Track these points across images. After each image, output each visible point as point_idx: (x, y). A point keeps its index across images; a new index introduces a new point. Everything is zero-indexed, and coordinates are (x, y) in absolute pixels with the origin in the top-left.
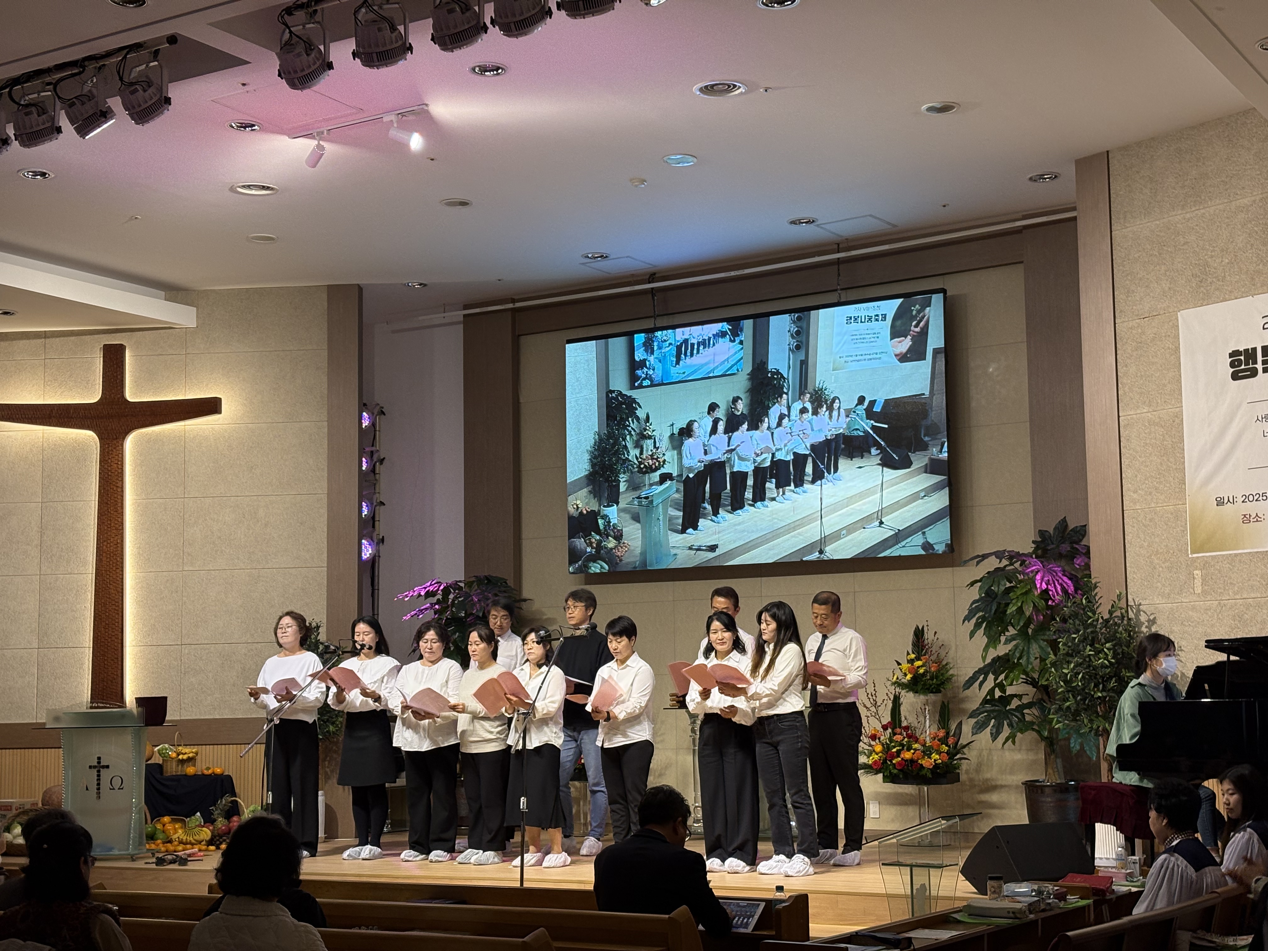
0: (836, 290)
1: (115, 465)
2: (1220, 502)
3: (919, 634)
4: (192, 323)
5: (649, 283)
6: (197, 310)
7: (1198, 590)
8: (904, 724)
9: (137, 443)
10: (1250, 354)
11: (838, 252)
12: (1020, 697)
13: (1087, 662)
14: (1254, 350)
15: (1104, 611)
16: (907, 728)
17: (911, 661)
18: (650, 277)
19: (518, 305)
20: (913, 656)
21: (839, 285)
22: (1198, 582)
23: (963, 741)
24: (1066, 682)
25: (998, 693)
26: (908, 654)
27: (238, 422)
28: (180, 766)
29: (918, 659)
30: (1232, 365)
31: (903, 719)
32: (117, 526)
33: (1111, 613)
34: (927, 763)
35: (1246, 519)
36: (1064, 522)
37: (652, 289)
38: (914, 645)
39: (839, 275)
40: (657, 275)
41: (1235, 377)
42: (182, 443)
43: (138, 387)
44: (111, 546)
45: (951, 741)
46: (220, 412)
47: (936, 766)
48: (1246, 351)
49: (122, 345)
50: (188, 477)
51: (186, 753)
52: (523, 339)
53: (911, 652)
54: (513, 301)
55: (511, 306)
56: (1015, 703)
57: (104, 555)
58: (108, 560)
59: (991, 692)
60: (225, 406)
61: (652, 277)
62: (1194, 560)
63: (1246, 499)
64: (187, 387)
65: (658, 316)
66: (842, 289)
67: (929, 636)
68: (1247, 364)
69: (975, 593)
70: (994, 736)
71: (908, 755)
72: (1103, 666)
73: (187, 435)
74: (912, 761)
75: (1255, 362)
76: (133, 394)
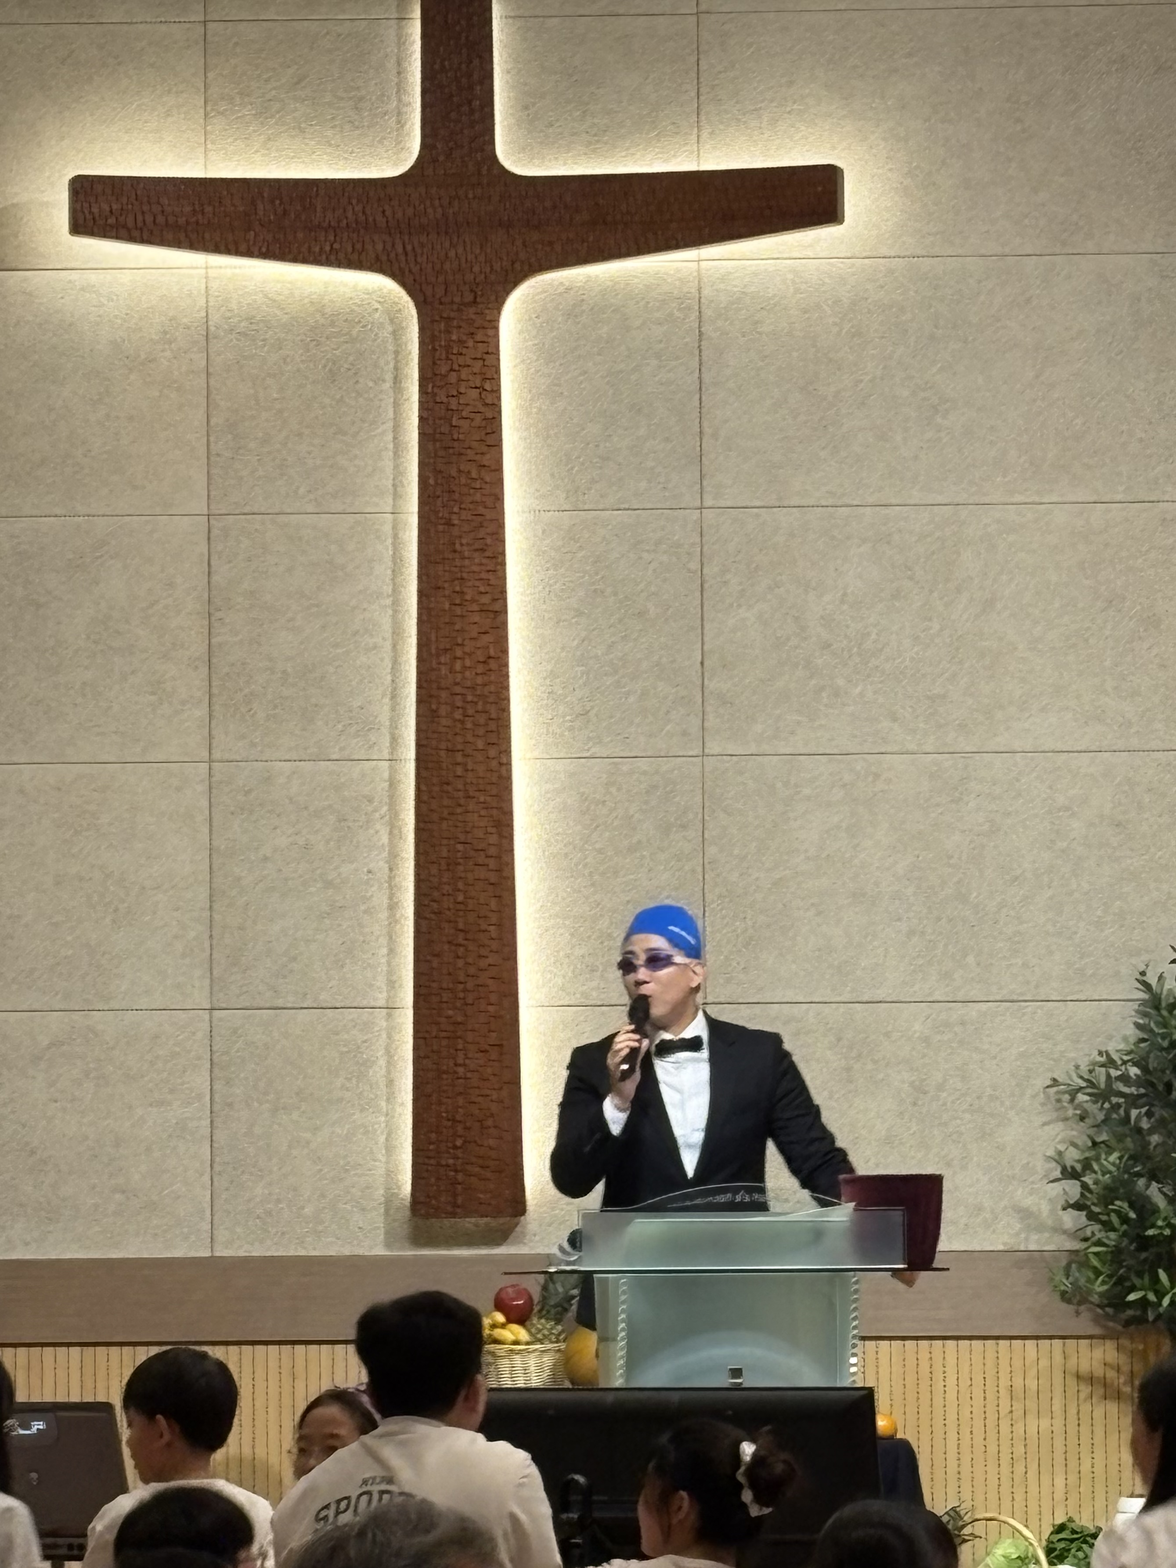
1: (474, 393)
9: (542, 319)
27: (885, 251)
32: (485, 599)
42: (692, 321)
43: (535, 127)
44: (465, 668)
46: (839, 220)
50: (715, 436)
57: (444, 694)
58: (458, 715)
60: (854, 198)
64: (706, 130)
73: (706, 292)
76: (522, 149)
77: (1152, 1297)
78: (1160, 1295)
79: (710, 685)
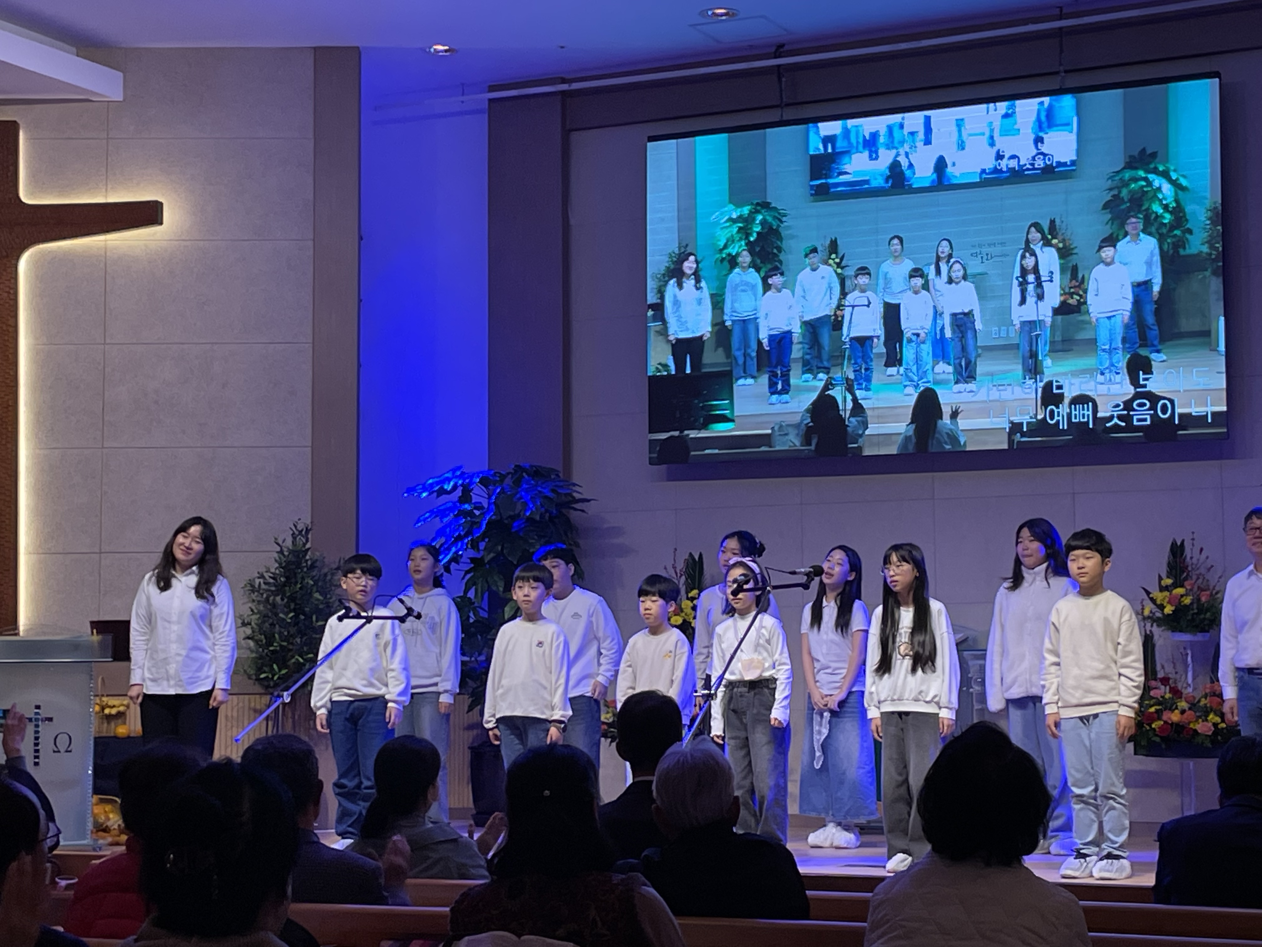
0: (1057, 73)
1: (6, 295)
3: (1177, 550)
4: (116, 94)
5: (775, 57)
6: (125, 77)
8: (1161, 675)
9: (37, 264)
11: (1061, 19)
16: (1165, 680)
17: (1168, 588)
18: (777, 50)
19: (575, 86)
20: (1169, 581)
21: (1061, 64)
26: (1160, 578)
27: (183, 238)
28: (105, 725)
29: (1175, 585)
31: (1158, 667)
34: (1203, 727)
37: (779, 66)
38: (1170, 566)
39: (1061, 51)
40: (786, 48)
42: (102, 265)
43: (36, 184)
46: (161, 223)
49: (15, 122)
50: (111, 314)
51: (114, 706)
52: (575, 136)
53: (1164, 575)
54: (564, 81)
55: (564, 87)
60: (167, 214)
61: (779, 50)
64: (109, 186)
65: (788, 105)
66: (1066, 72)
67: (1192, 554)
71: (1175, 717)
73: (108, 254)
74: (1180, 725)
76: (31, 194)
77: (270, 676)
78: (273, 676)
79: (106, 418)
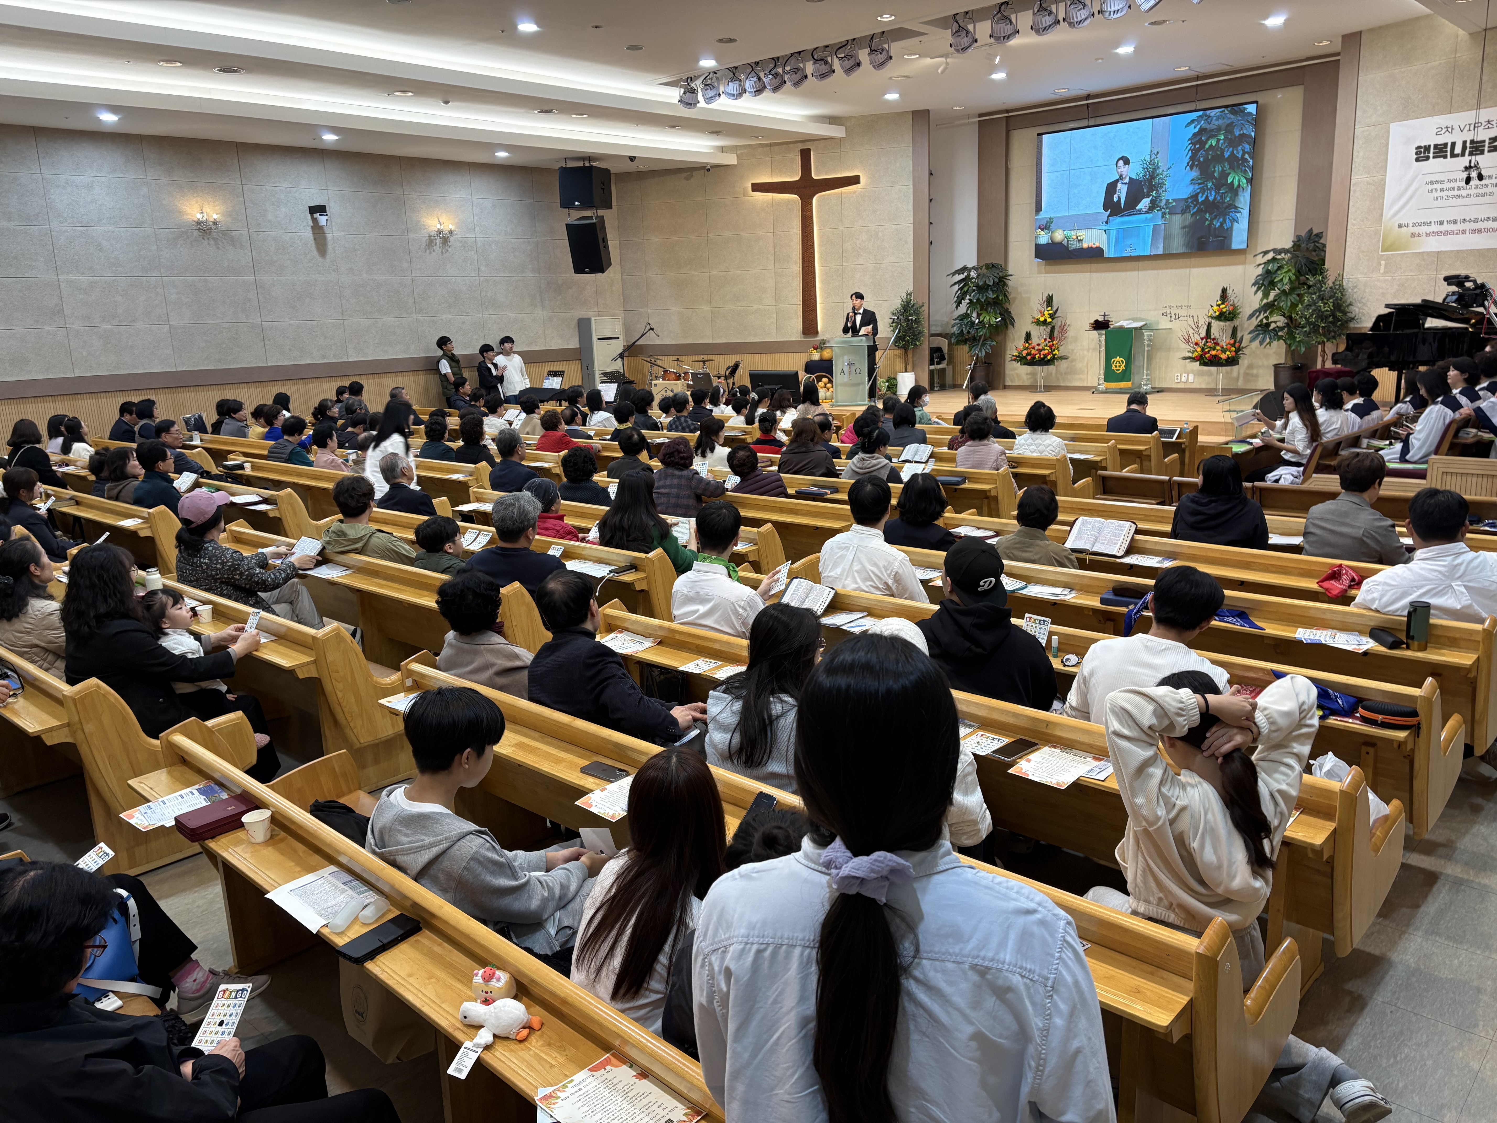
0: (1195, 101)
1: (809, 213)
2: (1400, 226)
3: (1224, 291)
4: (843, 135)
5: (1086, 100)
6: (846, 128)
7: (1382, 271)
8: (1212, 337)
9: (818, 201)
10: (1427, 148)
11: (1197, 81)
12: (1276, 322)
13: (1318, 310)
14: (1430, 146)
15: (1330, 283)
16: (1214, 339)
17: (1219, 305)
18: (1086, 97)
19: (1011, 114)
20: (1220, 302)
21: (1196, 98)
22: (1382, 267)
23: (1243, 345)
24: (1306, 318)
25: (1265, 321)
26: (1217, 301)
27: (869, 188)
29: (1223, 303)
30: (1416, 153)
32: (811, 243)
33: (1333, 283)
34: (1223, 356)
35: (1413, 235)
36: (1311, 231)
37: (1087, 103)
38: (1221, 297)
39: (1197, 93)
40: (1091, 96)
41: (1417, 160)
42: (843, 199)
43: (818, 171)
44: (808, 254)
45: (1237, 345)
46: (860, 183)
47: (1228, 358)
48: (1425, 146)
49: (809, 149)
50: (844, 217)
52: (1011, 132)
53: (1219, 300)
54: (1006, 113)
55: (1006, 115)
56: (1273, 326)
57: (805, 259)
58: (807, 262)
59: (1261, 321)
60: (862, 180)
61: (1088, 97)
62: (1382, 256)
63: (1414, 225)
64: (842, 170)
65: (1090, 118)
66: (1198, 101)
67: (1229, 292)
68: (1425, 153)
69: (1260, 271)
70: (1261, 343)
71: (1214, 353)
72: (1327, 311)
73: (842, 195)
74: (1216, 355)
75: (1429, 152)
76: (816, 175)
